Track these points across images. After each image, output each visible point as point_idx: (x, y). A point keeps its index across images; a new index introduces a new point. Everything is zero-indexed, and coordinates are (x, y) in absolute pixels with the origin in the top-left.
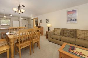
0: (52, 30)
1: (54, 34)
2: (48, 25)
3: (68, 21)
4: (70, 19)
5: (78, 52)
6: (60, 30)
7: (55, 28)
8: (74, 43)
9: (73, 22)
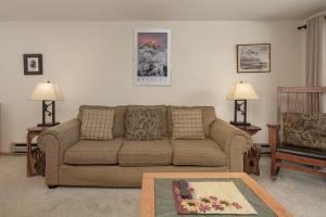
0: (66, 117)
1: (80, 137)
2: (44, 89)
3: (139, 74)
4: (146, 67)
5: (207, 201)
6: (111, 114)
7: (82, 108)
8: (168, 161)
9: (158, 78)
